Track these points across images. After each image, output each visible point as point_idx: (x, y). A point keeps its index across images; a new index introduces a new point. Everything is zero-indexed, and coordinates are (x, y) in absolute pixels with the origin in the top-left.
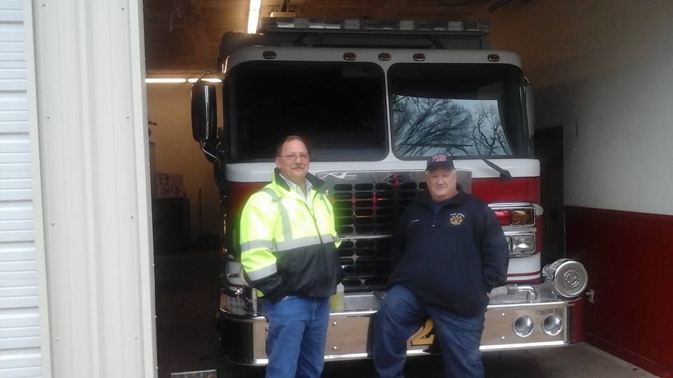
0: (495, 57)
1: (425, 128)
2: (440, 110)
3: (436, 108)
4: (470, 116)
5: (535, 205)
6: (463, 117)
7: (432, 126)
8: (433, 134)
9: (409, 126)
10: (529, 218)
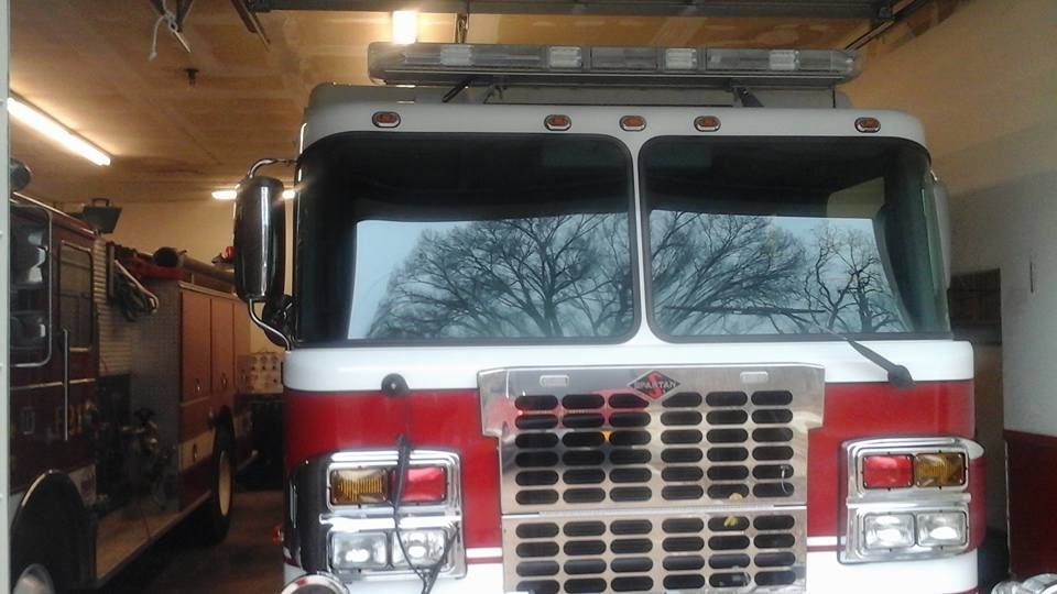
0: (872, 124)
1: (723, 275)
2: (749, 240)
3: (743, 237)
4: (802, 251)
5: (964, 442)
6: (789, 252)
7: (735, 270)
8: (737, 286)
9: (694, 270)
10: (955, 471)
